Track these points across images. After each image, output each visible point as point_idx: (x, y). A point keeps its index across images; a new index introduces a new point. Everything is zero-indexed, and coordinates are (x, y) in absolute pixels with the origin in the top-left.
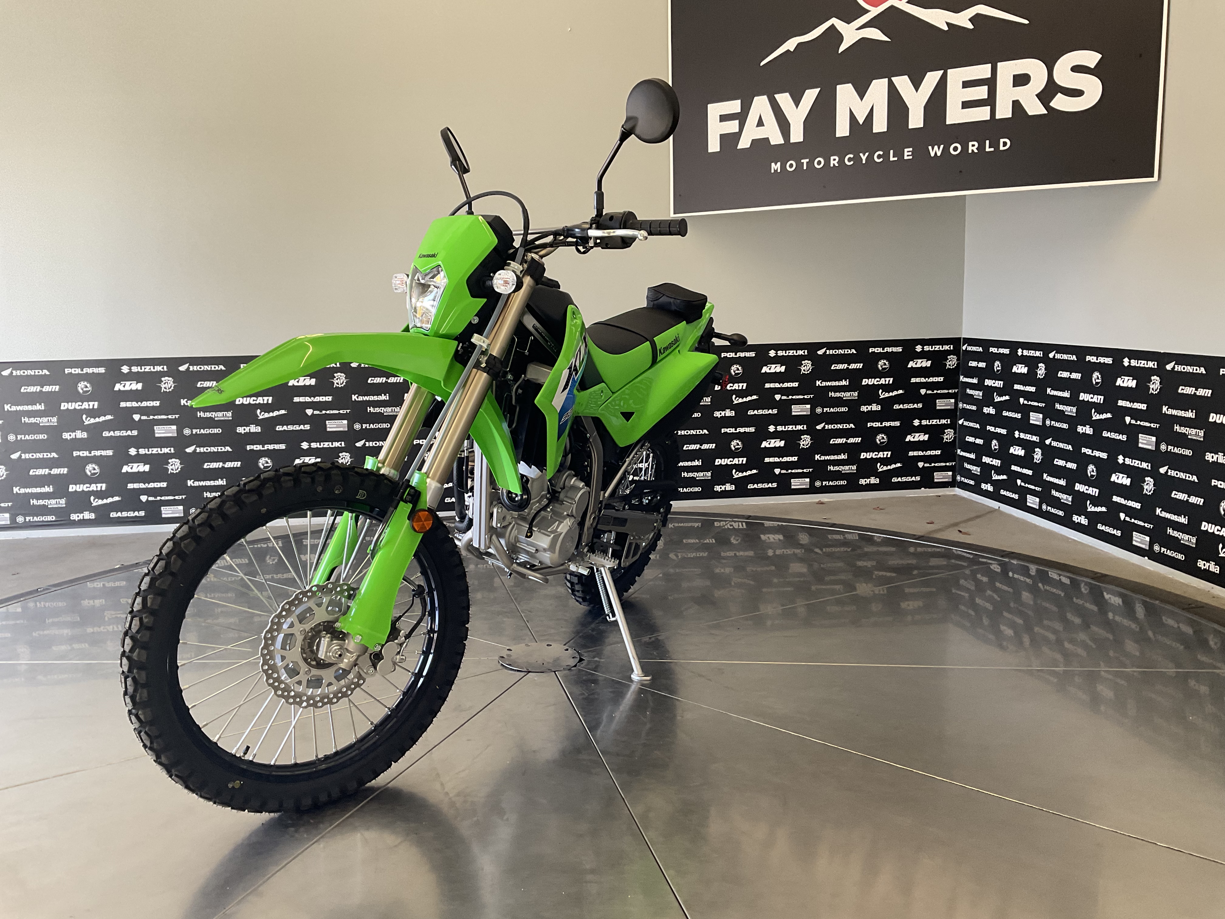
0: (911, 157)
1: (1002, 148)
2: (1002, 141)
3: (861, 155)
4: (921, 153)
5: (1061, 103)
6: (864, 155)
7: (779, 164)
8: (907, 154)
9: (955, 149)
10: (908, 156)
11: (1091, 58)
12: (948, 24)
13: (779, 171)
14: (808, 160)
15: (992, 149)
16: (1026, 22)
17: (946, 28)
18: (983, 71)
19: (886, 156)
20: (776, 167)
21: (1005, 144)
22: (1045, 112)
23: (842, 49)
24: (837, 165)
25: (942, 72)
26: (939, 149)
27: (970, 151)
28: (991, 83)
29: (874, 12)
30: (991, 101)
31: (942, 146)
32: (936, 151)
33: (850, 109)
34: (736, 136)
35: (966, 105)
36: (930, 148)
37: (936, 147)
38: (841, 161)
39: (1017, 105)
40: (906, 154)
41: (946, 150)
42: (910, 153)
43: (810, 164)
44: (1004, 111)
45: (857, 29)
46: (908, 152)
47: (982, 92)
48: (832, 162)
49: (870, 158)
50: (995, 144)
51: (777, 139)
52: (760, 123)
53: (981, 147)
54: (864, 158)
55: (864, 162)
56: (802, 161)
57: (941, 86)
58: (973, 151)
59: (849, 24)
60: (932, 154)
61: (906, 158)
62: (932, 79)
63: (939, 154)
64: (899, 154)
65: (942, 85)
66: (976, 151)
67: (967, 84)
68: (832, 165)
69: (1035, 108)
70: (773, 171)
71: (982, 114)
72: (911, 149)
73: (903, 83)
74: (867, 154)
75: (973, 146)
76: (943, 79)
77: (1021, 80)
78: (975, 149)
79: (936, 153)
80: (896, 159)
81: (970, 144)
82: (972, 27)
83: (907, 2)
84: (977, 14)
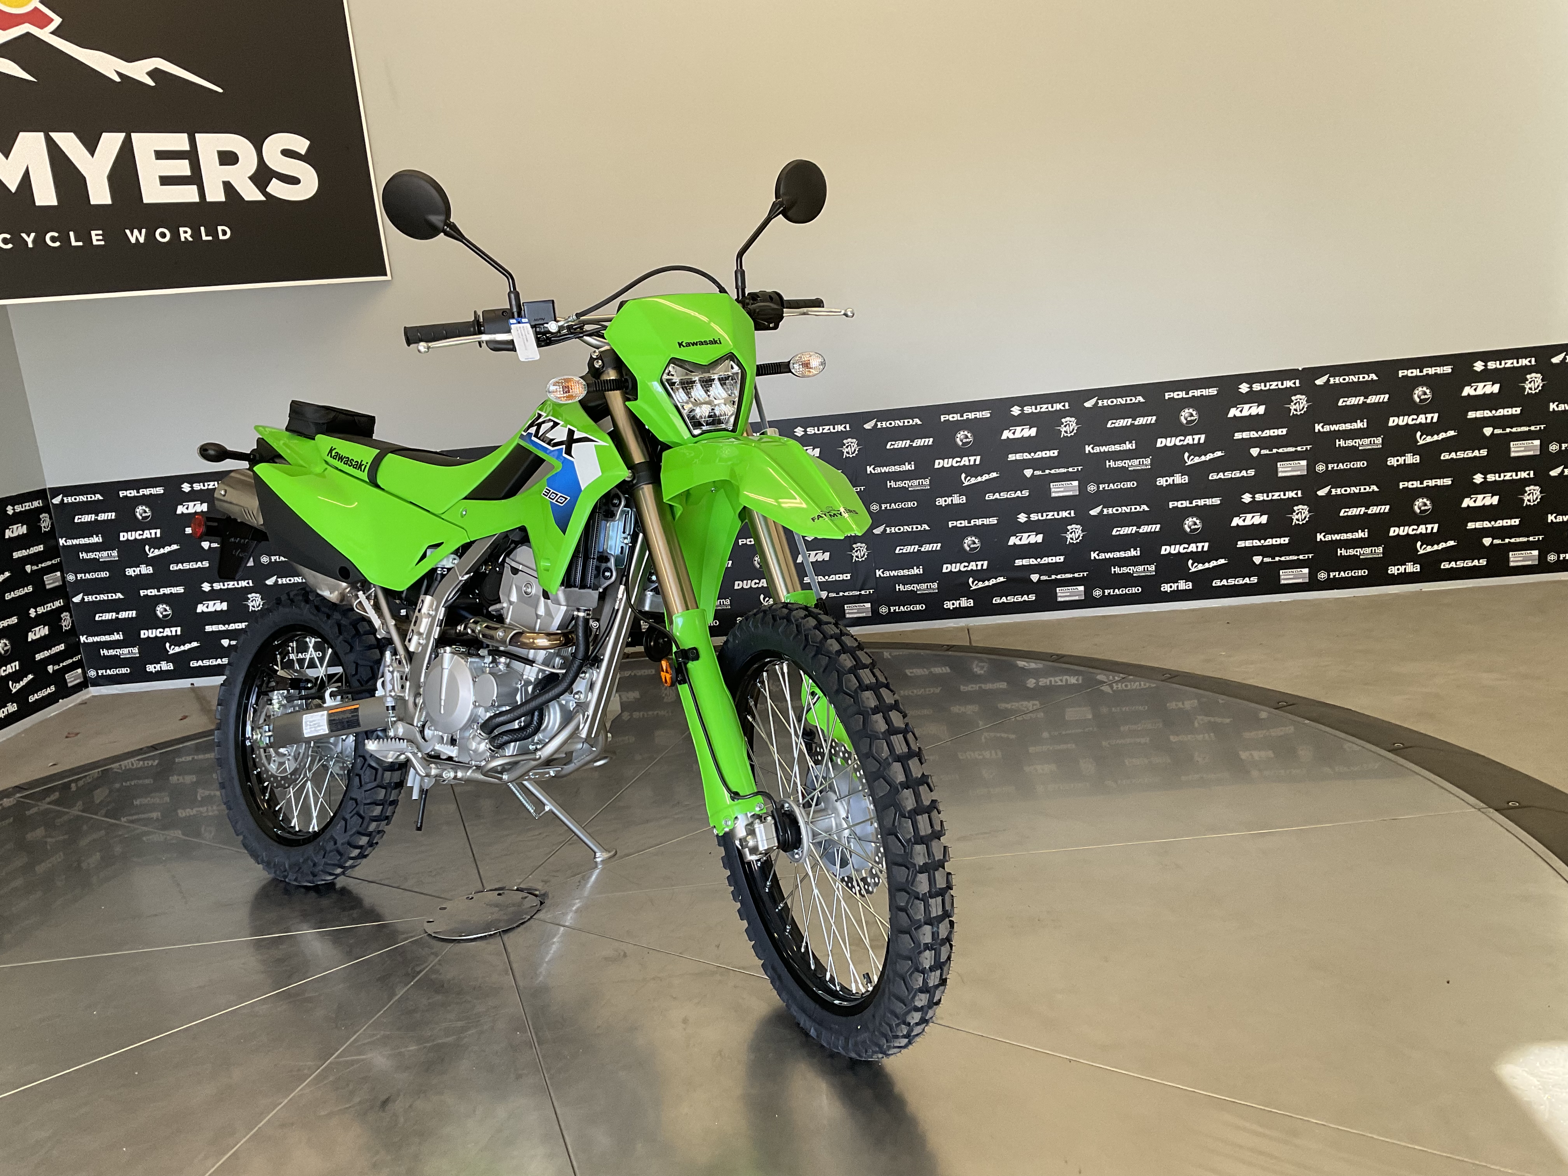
0: (102, 243)
1: (221, 237)
2: (220, 228)
3: (24, 235)
4: (114, 237)
5: (277, 188)
6: (29, 236)
8: (96, 237)
10: (98, 240)
11: (301, 144)
12: (118, 73)
15: (210, 238)
16: (220, 90)
17: (118, 79)
18: (179, 141)
19: (64, 239)
21: (224, 233)
22: (263, 198)
25: (123, 135)
26: (140, 234)
27: (183, 239)
28: (192, 156)
30: (195, 178)
31: (144, 231)
32: (137, 236)
35: (166, 181)
36: (128, 232)
37: (136, 232)
39: (228, 187)
40: (94, 238)
41: (150, 236)
42: (101, 237)
44: (215, 194)
46: (97, 235)
47: (182, 168)
49: (40, 241)
50: (212, 232)
53: (196, 234)
54: (30, 240)
55: (30, 245)
57: (126, 154)
58: (185, 238)
60: (133, 240)
61: (95, 243)
62: (111, 142)
63: (142, 240)
64: (83, 237)
65: (127, 150)
66: (190, 239)
67: (161, 155)
69: (251, 193)
71: (188, 194)
72: (100, 232)
73: (68, 142)
74: (33, 235)
76: (126, 147)
77: (228, 158)
78: (188, 236)
79: (137, 238)
80: (80, 244)
81: (181, 230)
82: (152, 84)
83: (52, 33)
84: (156, 68)
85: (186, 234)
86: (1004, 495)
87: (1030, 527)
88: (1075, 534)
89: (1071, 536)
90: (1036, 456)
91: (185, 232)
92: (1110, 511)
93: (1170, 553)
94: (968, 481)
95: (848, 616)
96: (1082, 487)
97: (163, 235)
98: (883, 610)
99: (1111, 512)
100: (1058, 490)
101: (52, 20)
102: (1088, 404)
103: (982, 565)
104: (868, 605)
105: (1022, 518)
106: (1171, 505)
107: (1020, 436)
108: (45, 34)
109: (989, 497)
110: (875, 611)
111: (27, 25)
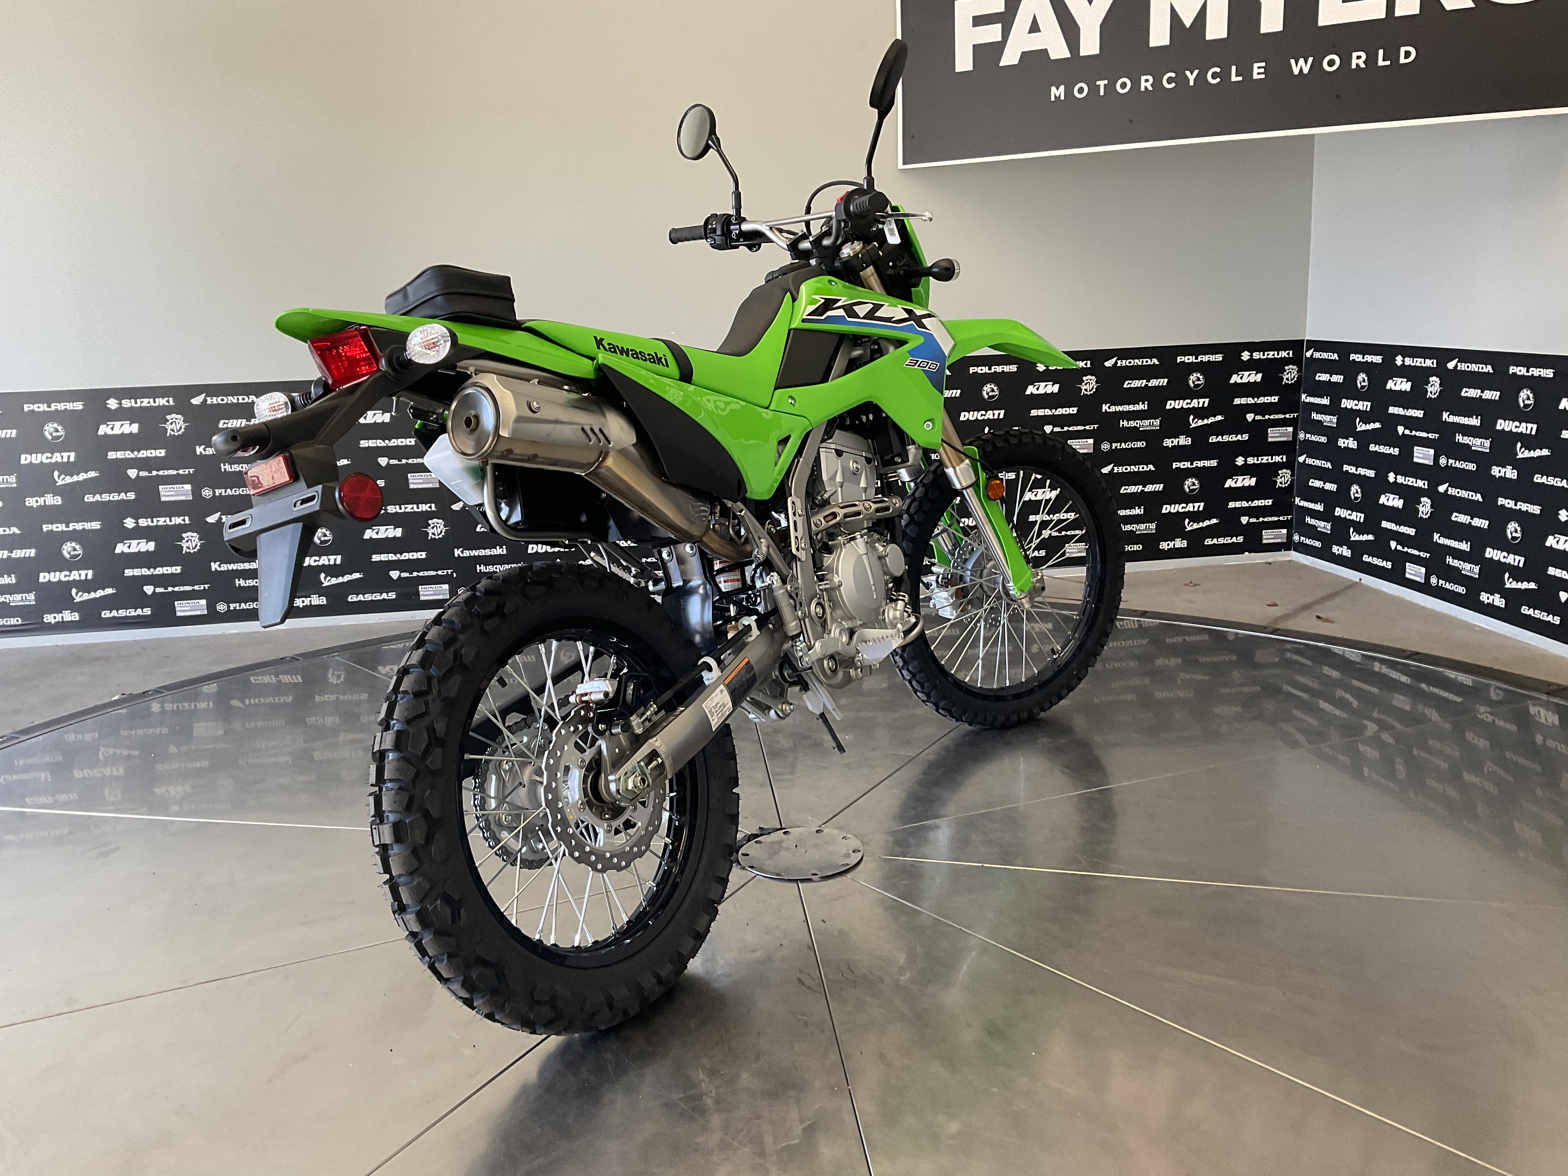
0: (1263, 76)
1: (1403, 61)
2: (1403, 50)
3: (1188, 73)
4: (1278, 69)
6: (1192, 74)
7: (1062, 88)
8: (1258, 71)
9: (1331, 63)
10: (1258, 74)
13: (1062, 98)
14: (1106, 82)
15: (1388, 63)
19: (1224, 75)
20: (1057, 92)
21: (1408, 55)
22: (1468, 6)
24: (1150, 88)
26: (1306, 63)
27: (1354, 66)
31: (1311, 59)
32: (1301, 66)
33: (1172, 7)
34: (998, 48)
36: (1293, 61)
37: (1302, 61)
38: (1157, 83)
40: (1256, 70)
41: (1316, 65)
42: (1262, 70)
43: (1111, 87)
44: (1407, 5)
46: (1259, 68)
48: (1143, 85)
49: (1201, 78)
50: (1392, 55)
51: (1059, 50)
52: (1035, 28)
53: (1371, 59)
54: (1191, 77)
55: (1192, 83)
56: (1098, 83)
58: (1357, 65)
60: (1296, 71)
61: (1255, 77)
63: (1306, 71)
64: (1245, 71)
66: (1363, 65)
68: (1143, 89)
70: (1053, 99)
71: (1372, 10)
72: (1263, 64)
74: (1196, 72)
75: (1358, 59)
78: (1361, 62)
79: (1301, 69)
80: (1240, 78)
81: (1355, 55)
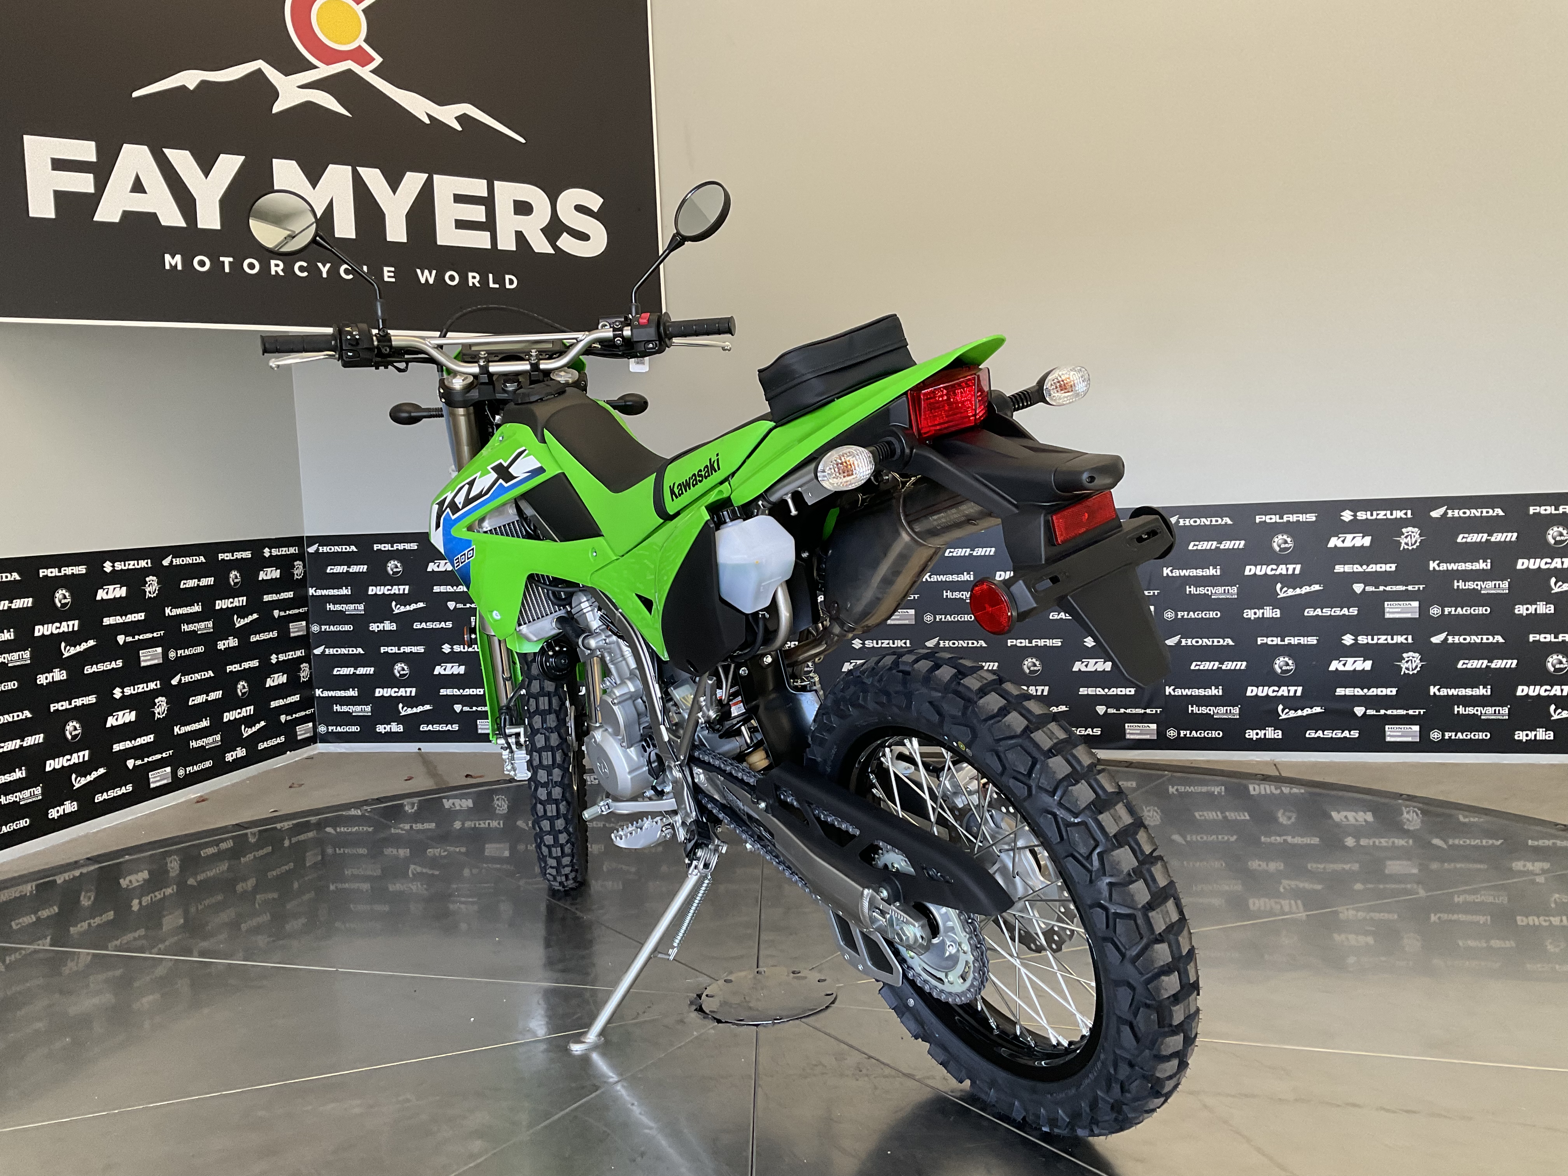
0: (393, 280)
1: (508, 286)
2: (507, 277)
3: (320, 265)
4: (406, 275)
5: (566, 243)
6: (324, 266)
7: (178, 257)
8: (388, 274)
10: (389, 277)
11: (594, 201)
12: (429, 116)
13: (180, 267)
14: (231, 259)
15: (497, 286)
16: (523, 141)
17: (427, 121)
18: (477, 187)
20: (173, 261)
21: (511, 282)
22: (551, 251)
23: (277, 108)
24: (281, 273)
25: (426, 175)
26: (431, 274)
27: (470, 284)
28: (488, 202)
29: (324, 71)
30: (489, 225)
31: (434, 272)
32: (427, 277)
34: (91, 200)
35: (461, 224)
36: (419, 271)
37: (426, 272)
38: (289, 270)
39: (520, 236)
40: (386, 274)
41: (440, 278)
42: (392, 274)
43: (237, 266)
44: (507, 242)
45: (299, 87)
46: (389, 271)
47: (478, 213)
48: (275, 269)
49: (334, 271)
50: (499, 280)
51: (170, 217)
52: (138, 187)
53: (484, 281)
54: (324, 270)
55: (325, 275)
56: (222, 259)
57: (426, 195)
58: (473, 283)
59: (286, 75)
60: (423, 281)
61: (386, 279)
62: (413, 181)
63: (431, 281)
64: (376, 272)
65: (427, 192)
66: (477, 285)
67: (459, 199)
68: (274, 273)
69: (541, 245)
70: (168, 267)
71: (480, 240)
72: (393, 269)
73: (373, 177)
74: (328, 265)
76: (428, 187)
77: (523, 208)
78: (476, 281)
79: (426, 279)
81: (470, 275)
82: (460, 129)
83: (373, 72)
84: (465, 114)
85: (474, 279)
86: (1327, 612)
87: (1356, 651)
88: (1411, 663)
89: (1406, 665)
90: (1369, 569)
91: (474, 277)
92: (1457, 639)
93: (1527, 694)
94: (1284, 592)
95: (1128, 737)
96: (1423, 610)
97: (452, 278)
98: (1172, 733)
99: (1457, 641)
100: (1393, 610)
101: (374, 59)
102: (1436, 514)
103: (1296, 691)
104: (1154, 726)
105: (1348, 640)
106: (1532, 638)
107: (1351, 545)
108: (365, 73)
109: (1309, 612)
110: (1161, 733)
111: (350, 62)
